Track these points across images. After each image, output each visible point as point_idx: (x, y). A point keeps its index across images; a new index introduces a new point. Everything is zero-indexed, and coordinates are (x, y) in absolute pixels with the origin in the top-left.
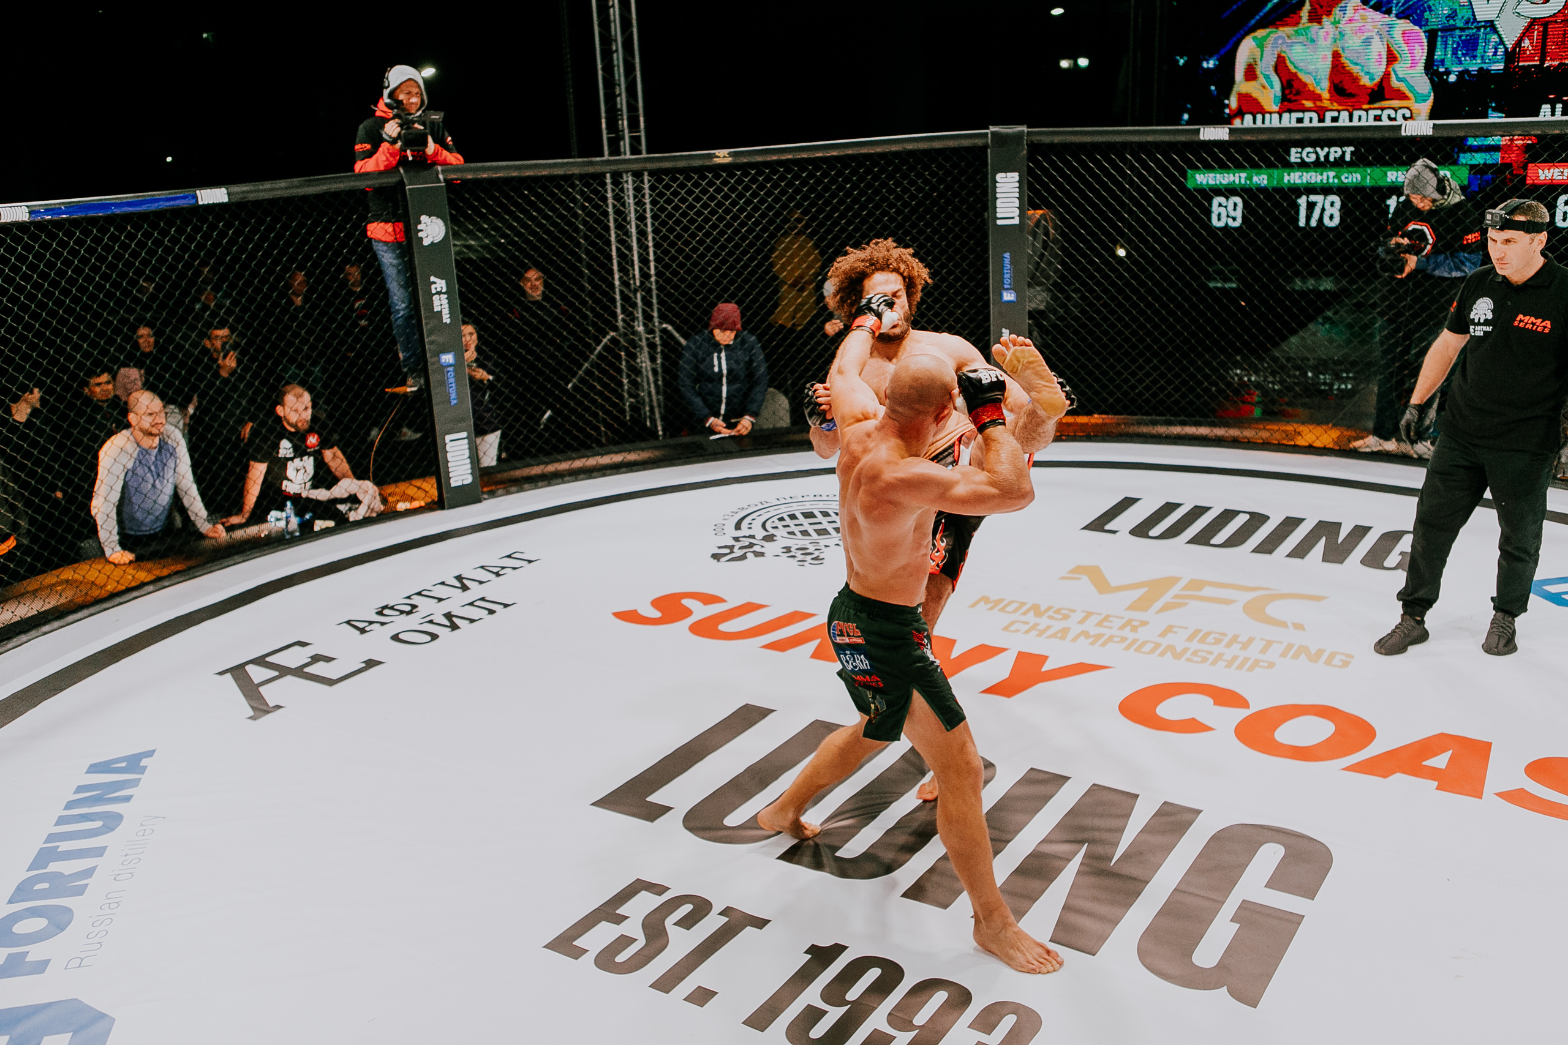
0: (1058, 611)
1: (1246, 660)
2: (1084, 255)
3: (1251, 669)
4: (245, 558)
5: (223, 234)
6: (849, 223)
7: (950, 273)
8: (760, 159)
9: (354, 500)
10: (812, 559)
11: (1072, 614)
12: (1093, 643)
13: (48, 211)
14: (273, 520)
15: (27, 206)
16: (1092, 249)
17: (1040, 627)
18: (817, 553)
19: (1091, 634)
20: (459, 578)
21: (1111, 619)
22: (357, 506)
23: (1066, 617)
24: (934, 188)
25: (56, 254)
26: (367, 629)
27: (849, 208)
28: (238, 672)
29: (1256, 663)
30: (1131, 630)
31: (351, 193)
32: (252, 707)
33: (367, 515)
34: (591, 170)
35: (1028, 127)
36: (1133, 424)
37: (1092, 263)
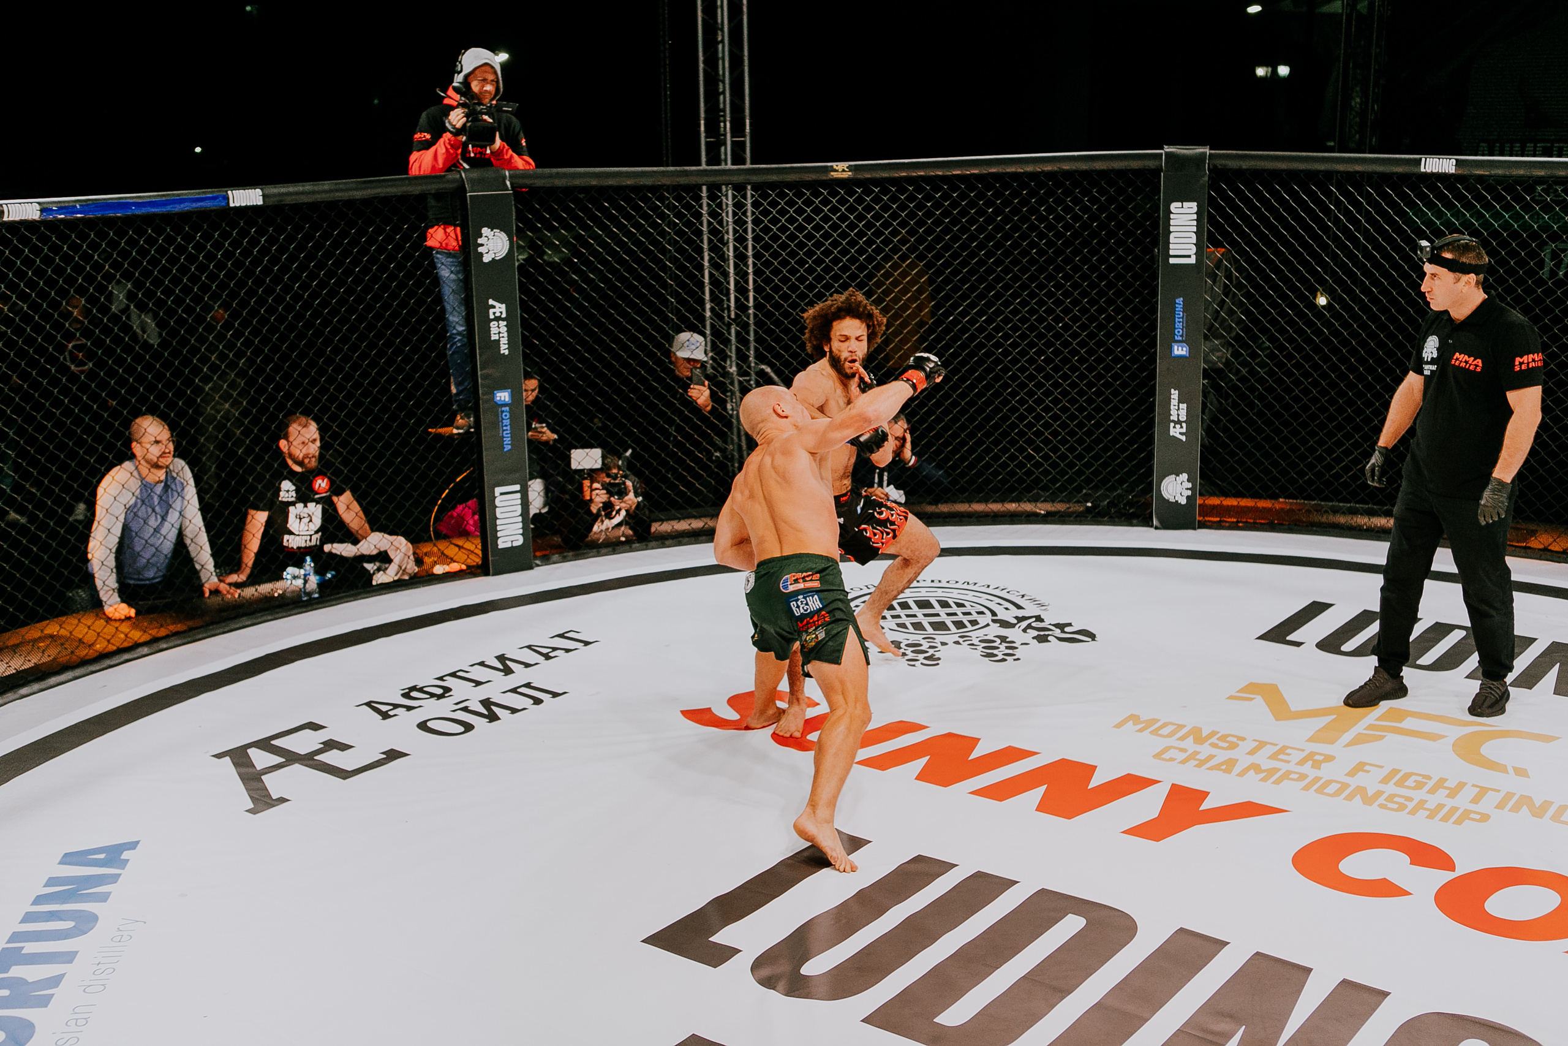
0: (1223, 738)
1: (1454, 809)
2: (1275, 305)
3: (1458, 822)
4: (255, 621)
5: (254, 242)
6: (989, 255)
7: (1109, 319)
8: (885, 175)
9: (383, 558)
10: (925, 658)
11: (1239, 742)
12: (1264, 780)
13: (62, 209)
14: (289, 577)
15: (39, 203)
16: (1284, 297)
17: (1201, 757)
18: (931, 651)
19: (1263, 768)
20: (502, 658)
21: (1288, 751)
22: (387, 565)
23: (1233, 746)
24: (1094, 217)
25: (67, 259)
26: (391, 713)
27: (990, 237)
28: (239, 756)
29: (1466, 815)
30: (1312, 767)
31: (403, 198)
32: (251, 797)
33: (396, 578)
34: (683, 181)
35: (1210, 149)
36: (1326, 512)
37: (1282, 314)
